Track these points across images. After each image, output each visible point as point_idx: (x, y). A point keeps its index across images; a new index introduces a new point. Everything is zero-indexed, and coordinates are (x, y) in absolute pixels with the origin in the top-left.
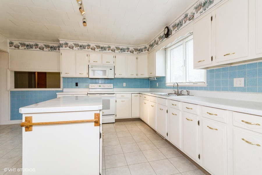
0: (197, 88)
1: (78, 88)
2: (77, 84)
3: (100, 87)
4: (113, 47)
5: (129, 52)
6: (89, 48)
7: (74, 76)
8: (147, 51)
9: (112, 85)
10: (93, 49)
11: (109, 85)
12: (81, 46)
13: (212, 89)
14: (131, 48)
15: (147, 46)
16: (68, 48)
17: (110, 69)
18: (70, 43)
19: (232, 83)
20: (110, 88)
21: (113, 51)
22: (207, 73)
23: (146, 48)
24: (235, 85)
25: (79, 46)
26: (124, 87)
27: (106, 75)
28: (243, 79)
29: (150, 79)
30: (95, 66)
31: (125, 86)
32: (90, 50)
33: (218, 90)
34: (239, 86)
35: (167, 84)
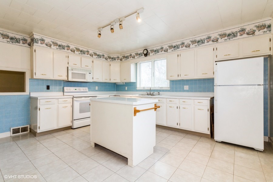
0: (163, 91)
1: (50, 92)
2: (48, 88)
3: (76, 91)
4: (91, 52)
5: (104, 59)
6: (68, 49)
7: (52, 78)
8: (119, 61)
9: (87, 88)
10: (73, 51)
11: (84, 88)
12: (60, 46)
13: (173, 91)
14: (106, 56)
15: (119, 56)
16: (44, 45)
17: (89, 73)
18: (48, 40)
19: (183, 88)
20: (86, 91)
21: (92, 55)
22: (170, 82)
23: (118, 57)
24: (185, 89)
25: (58, 45)
26: (96, 91)
27: (85, 79)
28: (188, 86)
29: (117, 83)
30: (76, 69)
31: (97, 89)
32: (69, 51)
33: (176, 91)
34: (186, 89)
35: (137, 88)
